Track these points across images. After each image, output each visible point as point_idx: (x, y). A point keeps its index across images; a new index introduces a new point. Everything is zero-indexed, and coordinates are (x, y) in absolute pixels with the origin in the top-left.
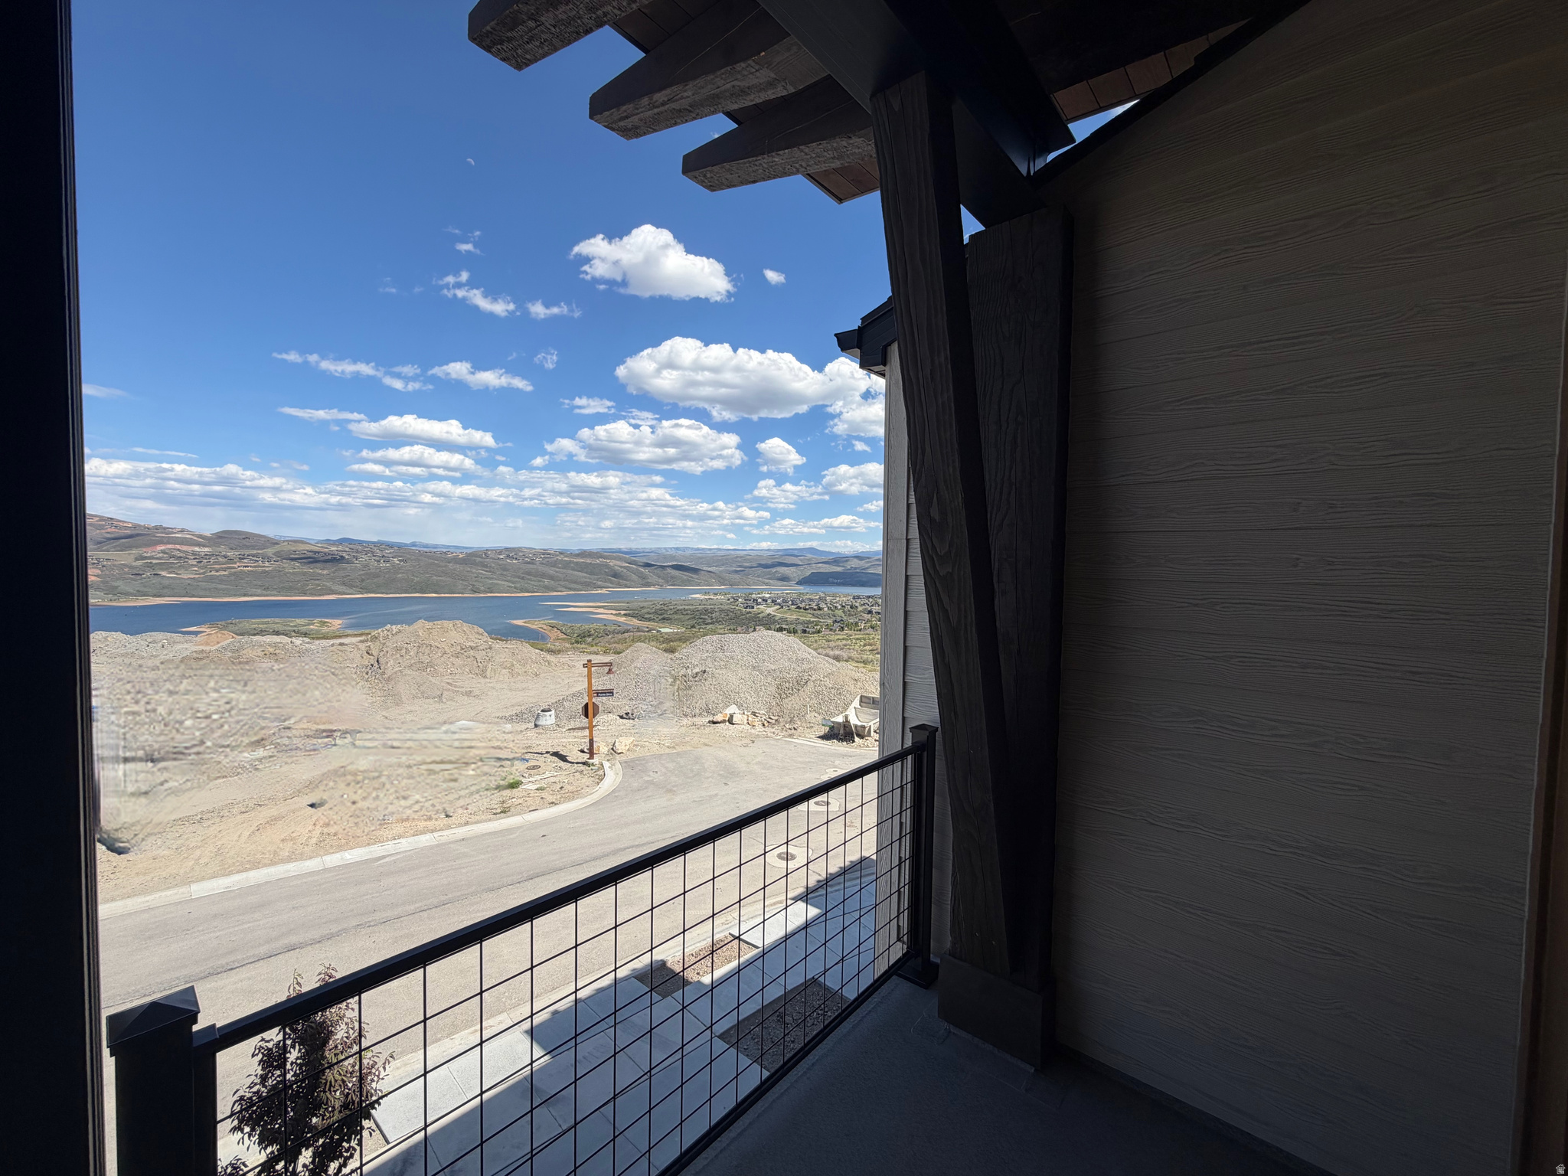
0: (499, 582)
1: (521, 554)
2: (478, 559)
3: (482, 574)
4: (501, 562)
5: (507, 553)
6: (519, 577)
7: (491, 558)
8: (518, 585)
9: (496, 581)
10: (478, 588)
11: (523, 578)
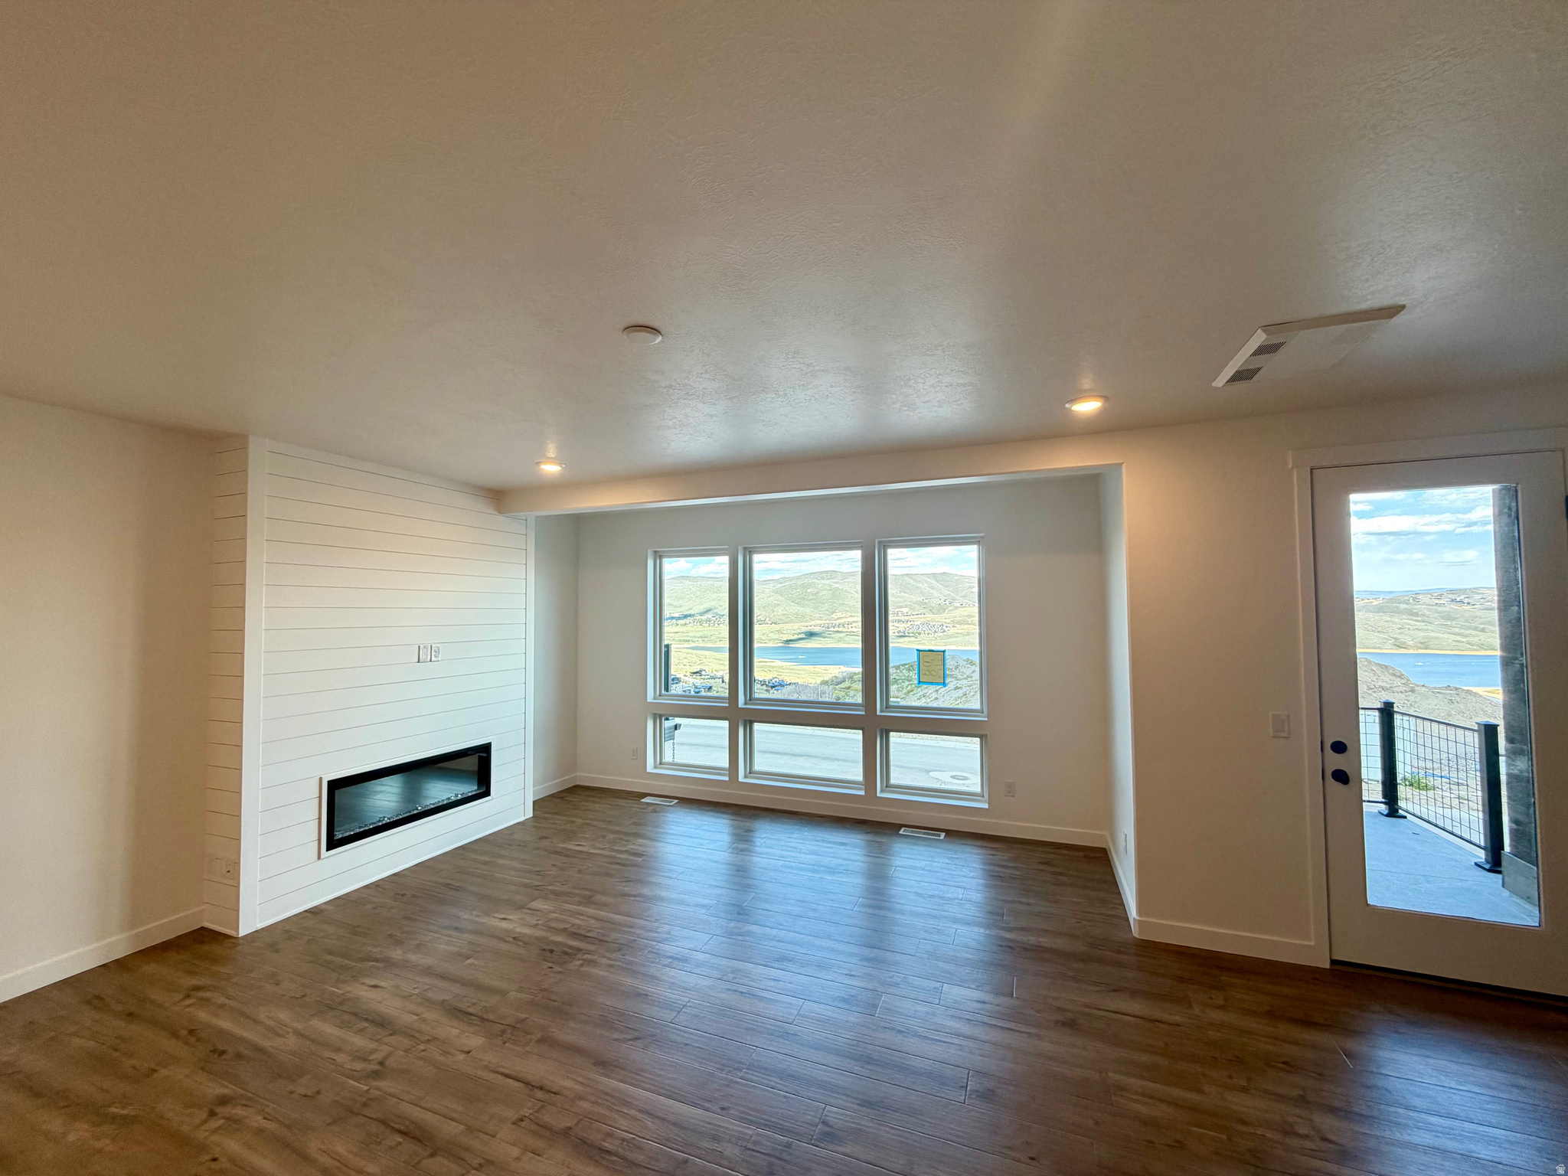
0: (1438, 635)
1: (1477, 597)
2: (1403, 606)
3: (1409, 624)
4: (1440, 609)
5: (1451, 596)
6: (1475, 629)
7: (1424, 604)
8: (1475, 640)
9: (1433, 634)
10: (1404, 643)
11: (1483, 630)
